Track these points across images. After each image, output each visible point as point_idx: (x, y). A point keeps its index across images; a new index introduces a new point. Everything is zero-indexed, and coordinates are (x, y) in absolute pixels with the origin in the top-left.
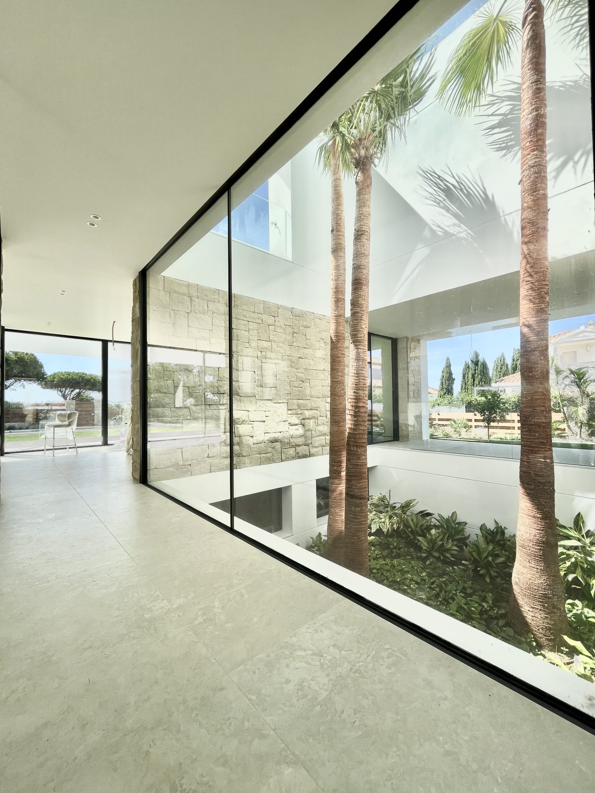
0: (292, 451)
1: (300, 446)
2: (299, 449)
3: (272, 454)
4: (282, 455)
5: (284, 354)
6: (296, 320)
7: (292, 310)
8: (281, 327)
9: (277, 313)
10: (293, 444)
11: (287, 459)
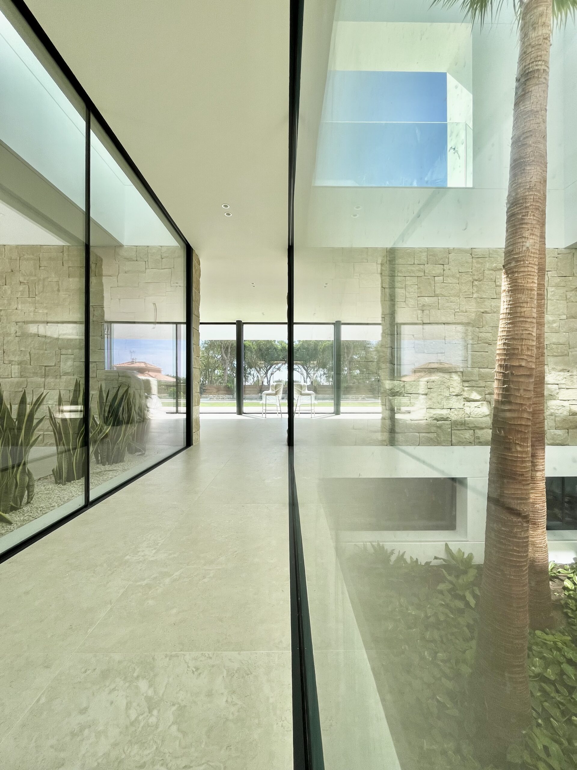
0: (468, 435)
1: (482, 428)
2: (479, 433)
3: (438, 435)
4: (453, 437)
5: (458, 310)
6: (478, 263)
7: (471, 252)
8: (453, 276)
9: (447, 260)
10: (471, 426)
11: (461, 443)
